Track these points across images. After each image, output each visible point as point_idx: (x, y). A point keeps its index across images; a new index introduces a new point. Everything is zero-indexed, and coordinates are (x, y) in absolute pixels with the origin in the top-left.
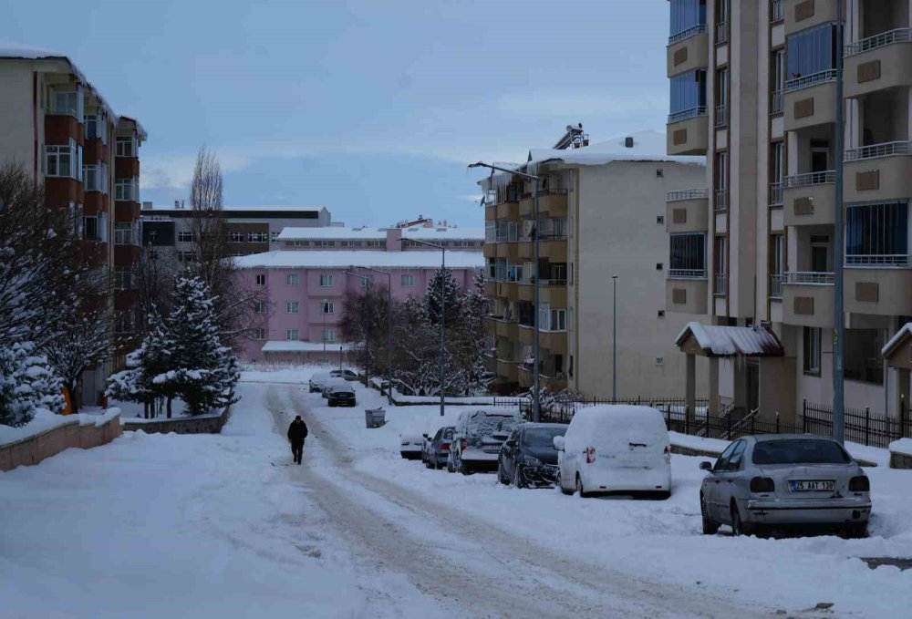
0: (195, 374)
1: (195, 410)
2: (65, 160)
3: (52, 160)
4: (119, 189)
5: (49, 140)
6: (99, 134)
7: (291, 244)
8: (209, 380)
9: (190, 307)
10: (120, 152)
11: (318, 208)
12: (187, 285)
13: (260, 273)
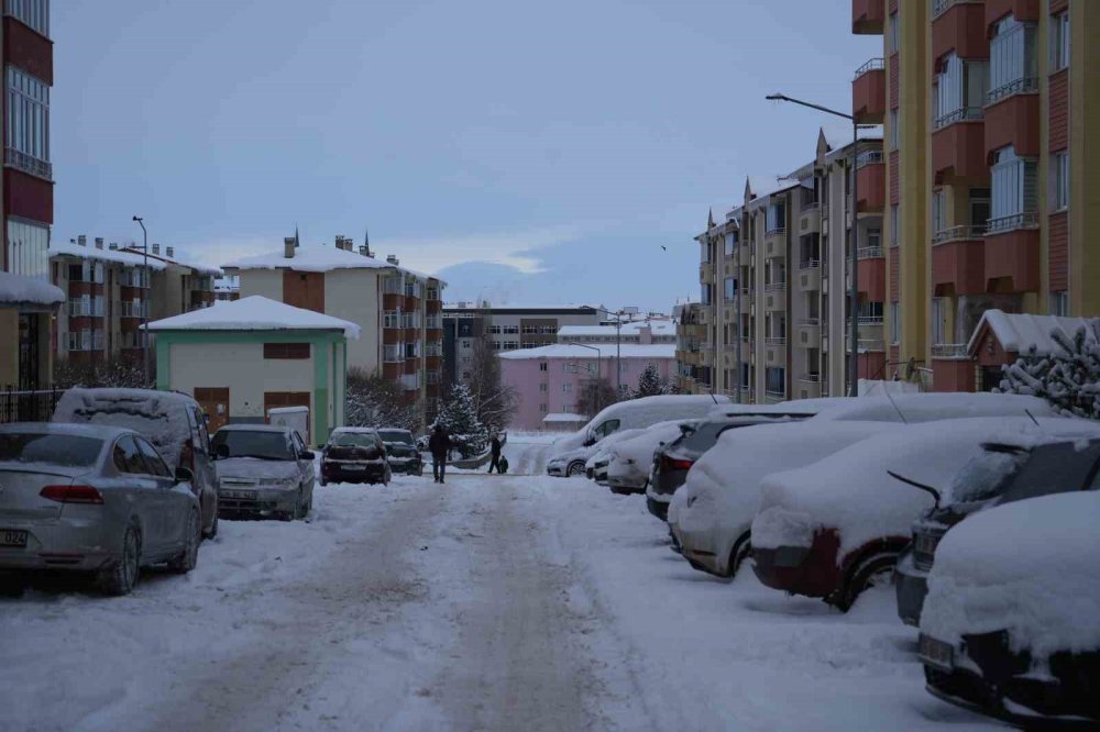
0: (463, 437)
1: (465, 457)
2: (394, 318)
3: (387, 318)
4: (428, 321)
5: (385, 308)
6: (415, 294)
7: (567, 340)
8: (471, 441)
9: (461, 401)
10: (429, 297)
11: (595, 306)
12: (458, 390)
13: (543, 362)
